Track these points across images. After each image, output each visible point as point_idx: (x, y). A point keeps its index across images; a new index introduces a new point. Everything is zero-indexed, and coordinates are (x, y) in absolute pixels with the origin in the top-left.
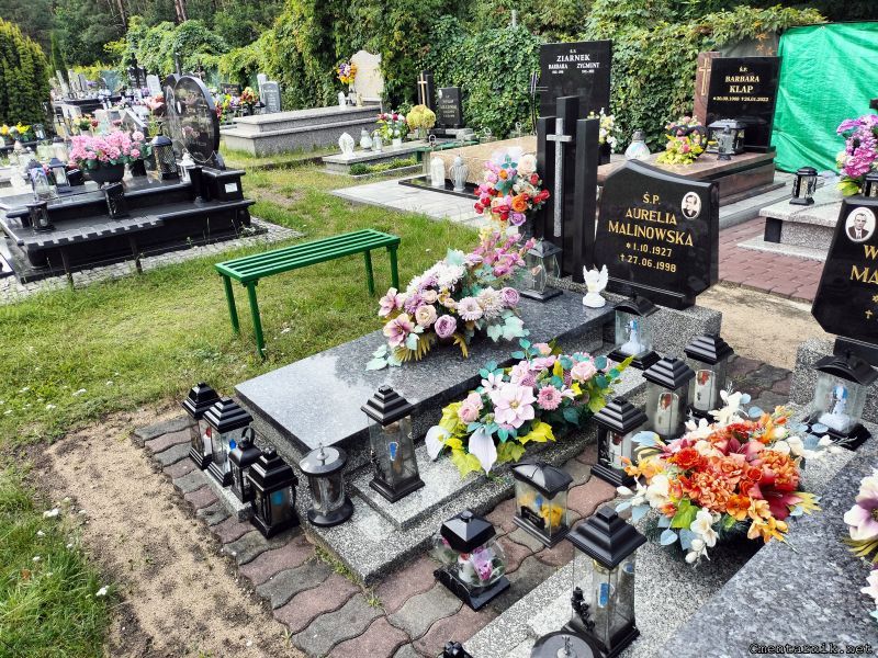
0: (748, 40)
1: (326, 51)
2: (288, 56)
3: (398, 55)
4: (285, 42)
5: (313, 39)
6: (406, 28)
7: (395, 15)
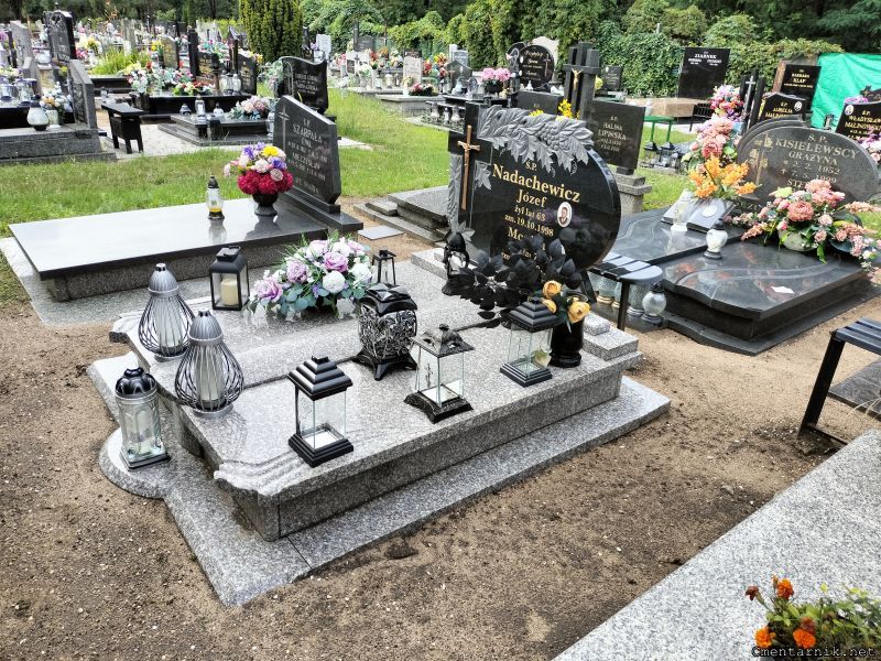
0: (802, 57)
5: (504, 25)
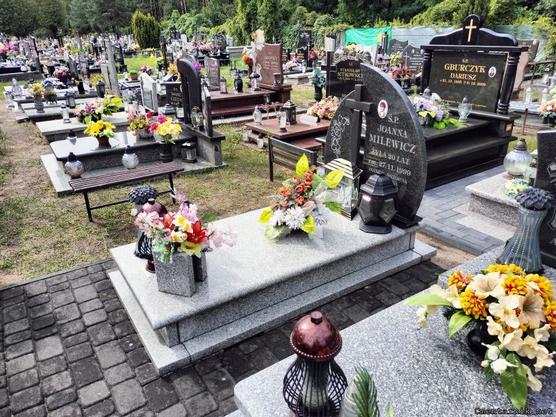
1: (249, 28)
2: (237, 30)
3: (269, 31)
4: (236, 25)
5: (245, 25)
6: (271, 23)
7: (268, 20)
